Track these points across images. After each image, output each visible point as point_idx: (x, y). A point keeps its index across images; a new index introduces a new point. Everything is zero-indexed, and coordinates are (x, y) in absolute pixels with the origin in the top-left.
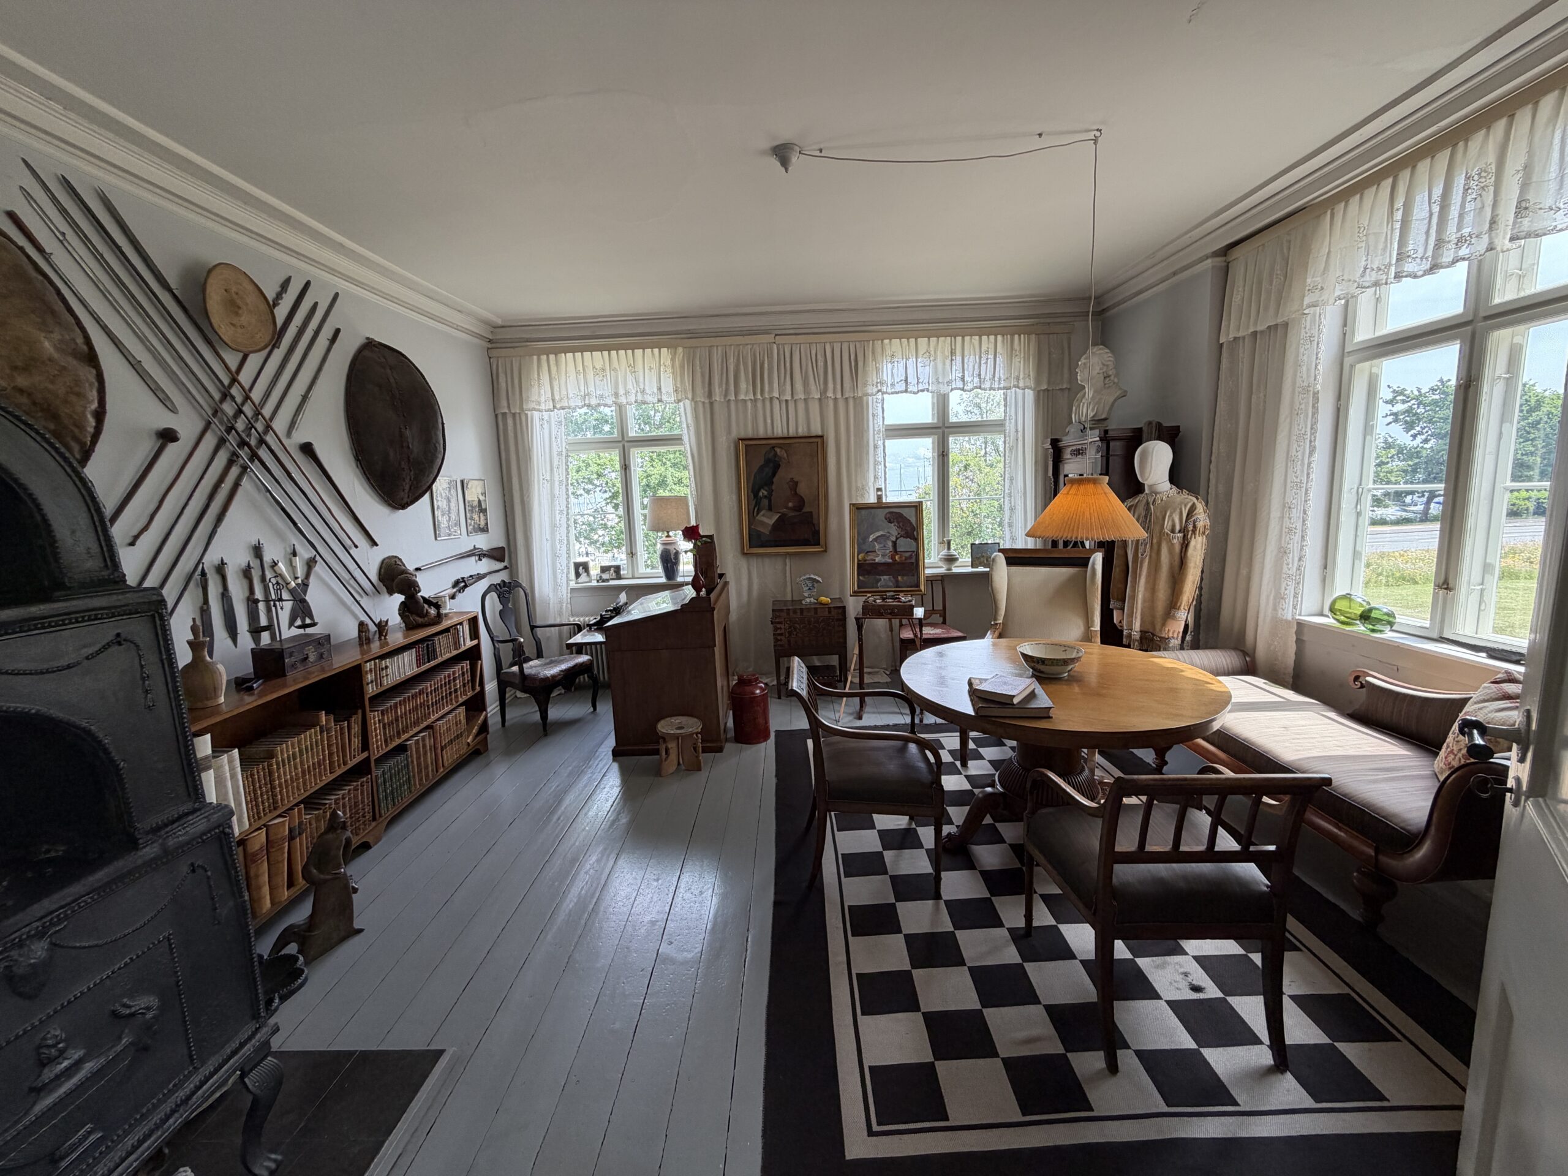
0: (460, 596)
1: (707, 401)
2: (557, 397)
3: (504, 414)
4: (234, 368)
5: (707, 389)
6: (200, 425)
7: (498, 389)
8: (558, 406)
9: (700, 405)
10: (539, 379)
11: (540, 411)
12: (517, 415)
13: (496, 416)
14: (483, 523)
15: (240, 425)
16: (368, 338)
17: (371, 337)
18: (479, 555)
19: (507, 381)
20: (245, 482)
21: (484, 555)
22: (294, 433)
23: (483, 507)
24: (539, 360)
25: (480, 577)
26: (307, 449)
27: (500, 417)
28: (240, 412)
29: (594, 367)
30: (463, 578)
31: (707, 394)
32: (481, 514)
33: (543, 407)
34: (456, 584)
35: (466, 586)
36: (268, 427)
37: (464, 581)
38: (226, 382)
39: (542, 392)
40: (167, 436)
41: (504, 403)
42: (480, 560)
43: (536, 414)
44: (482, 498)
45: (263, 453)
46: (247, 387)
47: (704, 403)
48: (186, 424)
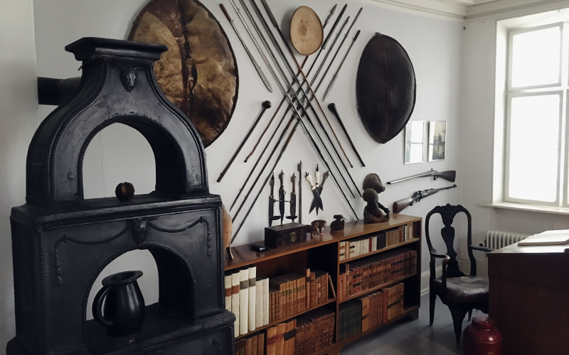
0: (415, 204)
4: (300, 65)
6: (282, 97)
14: (440, 153)
15: (300, 96)
16: (376, 33)
17: (378, 32)
18: (435, 176)
20: (299, 128)
21: (438, 176)
22: (326, 99)
23: (443, 141)
25: (433, 192)
26: (332, 107)
28: (300, 89)
30: (420, 192)
32: (440, 147)
34: (415, 194)
35: (421, 198)
36: (313, 96)
37: (420, 194)
38: (296, 73)
40: (266, 105)
42: (435, 179)
44: (442, 134)
45: (309, 111)
46: (305, 75)
48: (275, 98)
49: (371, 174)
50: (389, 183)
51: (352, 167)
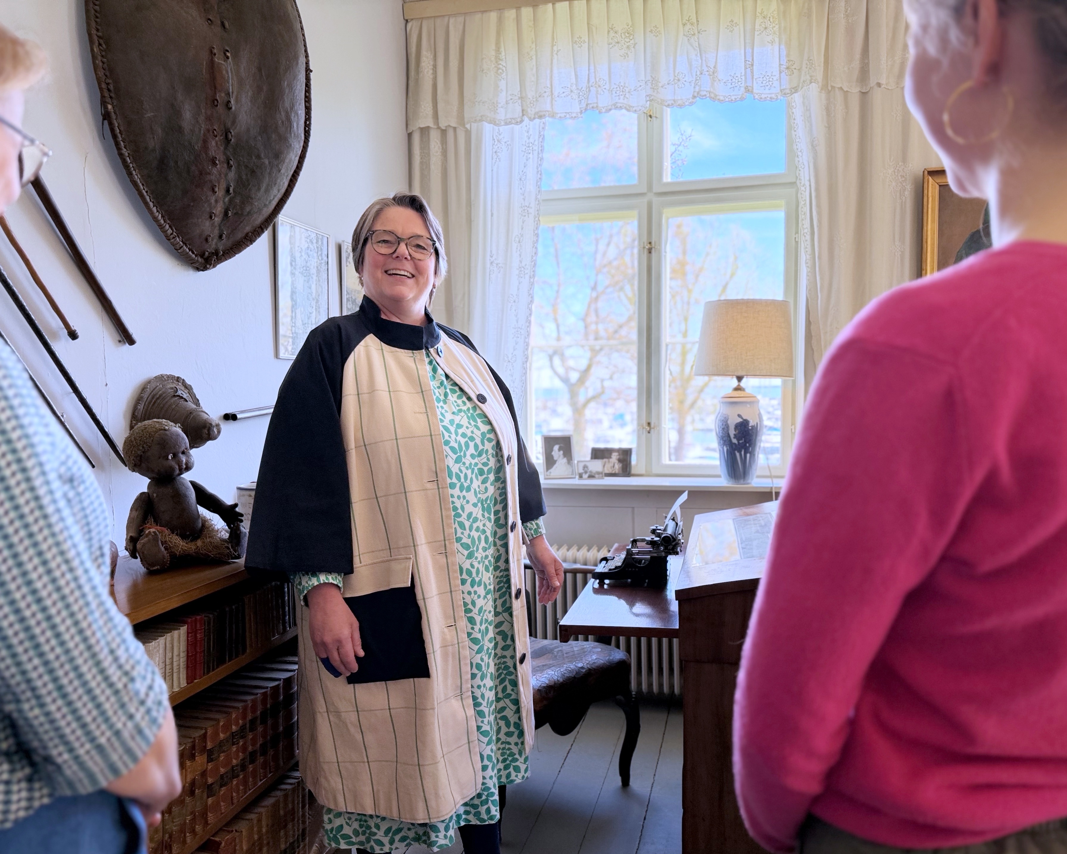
1: (855, 90)
2: (530, 94)
3: (425, 131)
5: (856, 64)
7: (417, 80)
8: (531, 111)
9: (839, 97)
10: (498, 59)
11: (493, 122)
12: (450, 134)
13: (410, 135)
19: (435, 66)
24: (500, 21)
27: (416, 138)
29: (611, 29)
31: (856, 73)
33: (501, 115)
39: (502, 84)
41: (426, 107)
43: (487, 128)
47: (846, 93)
49: (160, 378)
50: (230, 417)
51: (73, 335)
